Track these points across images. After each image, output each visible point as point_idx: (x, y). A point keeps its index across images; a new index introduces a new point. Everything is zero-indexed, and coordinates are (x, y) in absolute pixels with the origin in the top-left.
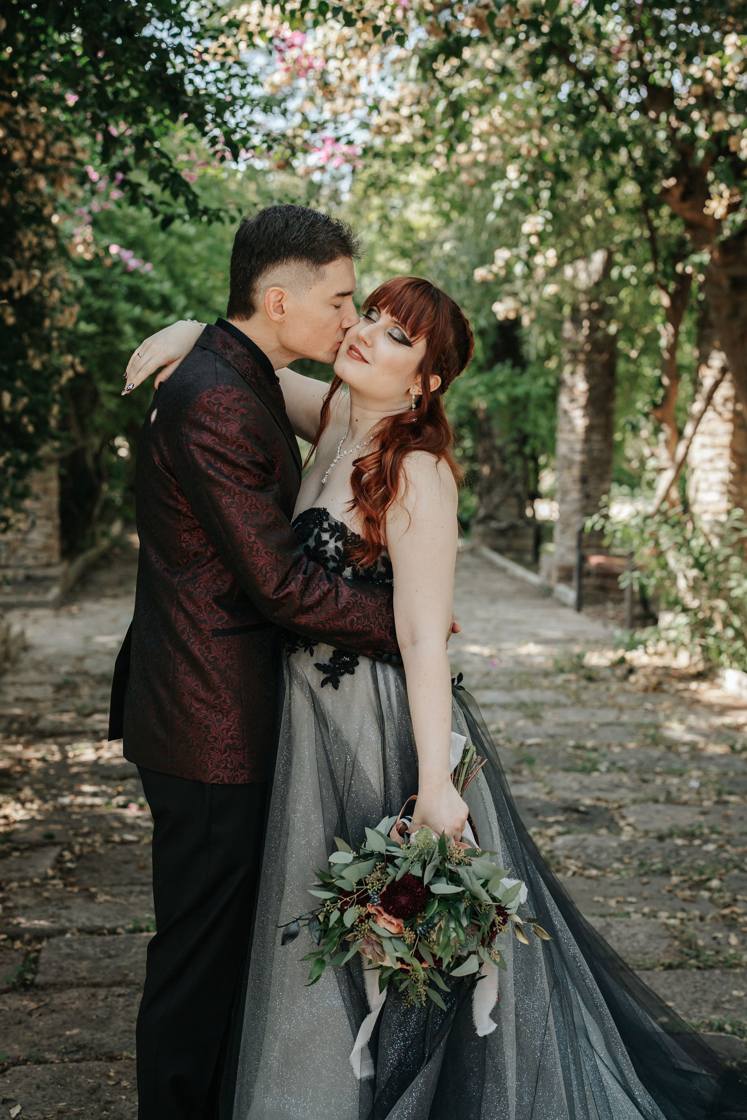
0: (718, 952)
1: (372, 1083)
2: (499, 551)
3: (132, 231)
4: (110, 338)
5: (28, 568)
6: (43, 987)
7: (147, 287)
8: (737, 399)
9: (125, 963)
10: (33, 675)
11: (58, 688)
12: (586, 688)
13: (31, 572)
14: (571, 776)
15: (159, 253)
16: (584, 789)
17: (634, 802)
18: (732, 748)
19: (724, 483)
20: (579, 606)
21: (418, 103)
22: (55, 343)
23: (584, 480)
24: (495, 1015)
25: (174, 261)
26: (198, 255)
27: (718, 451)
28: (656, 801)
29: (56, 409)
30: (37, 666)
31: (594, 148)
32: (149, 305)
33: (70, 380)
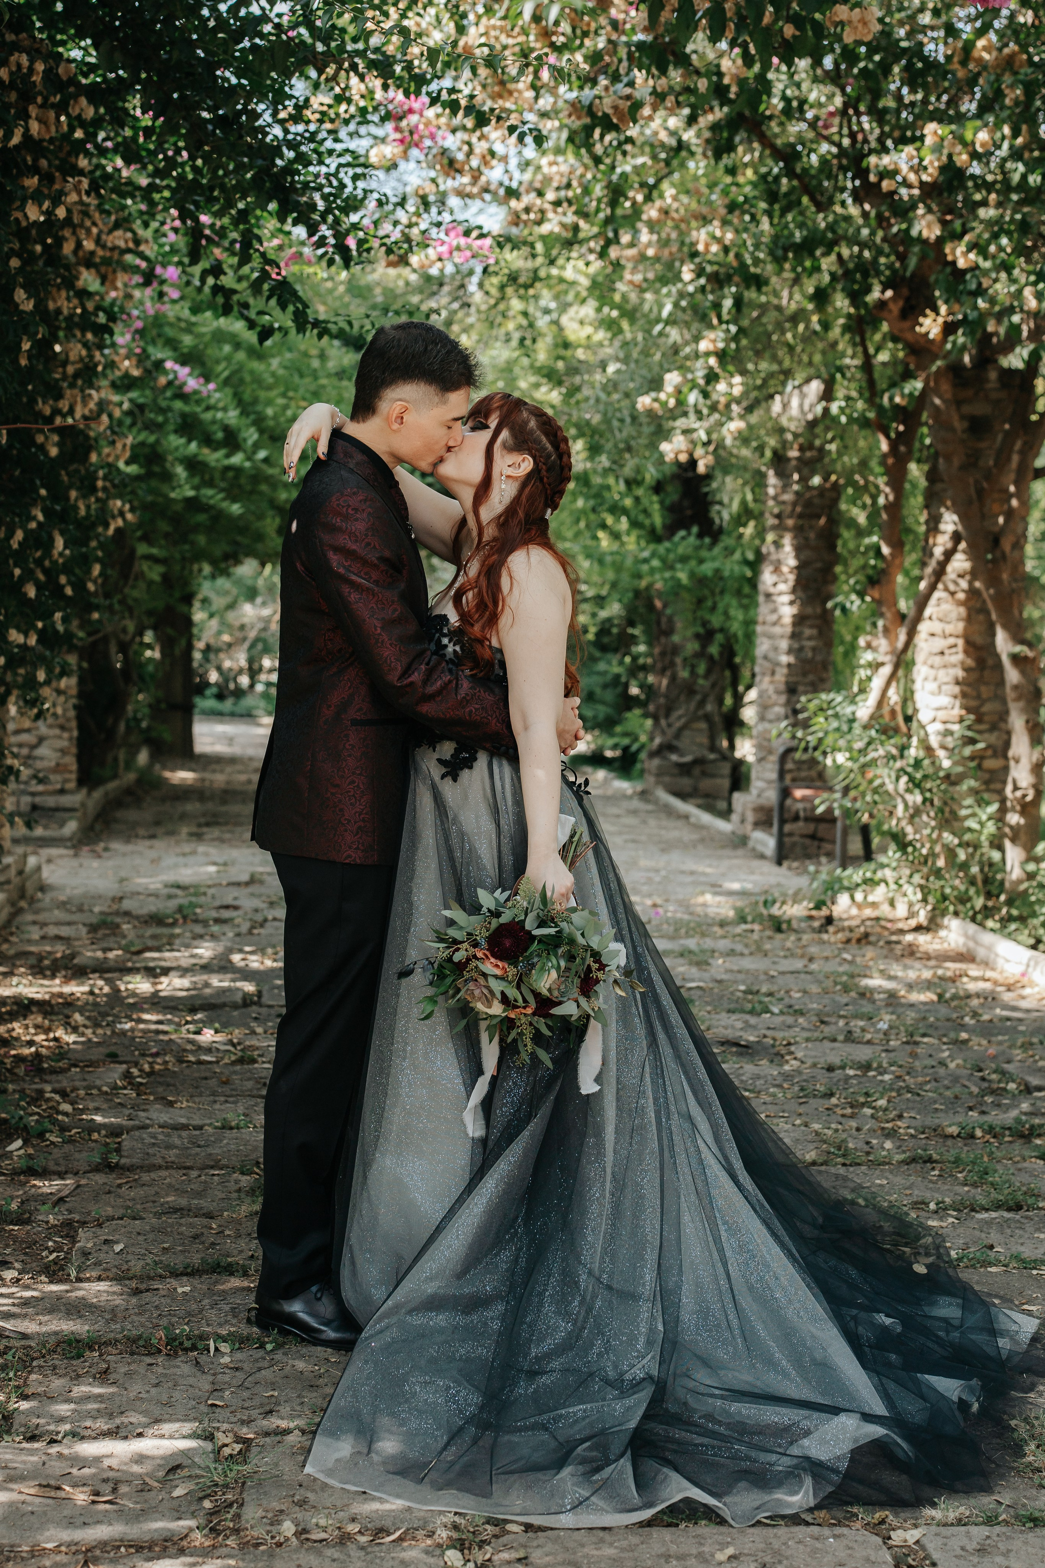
0: (868, 1153)
1: (484, 1141)
2: (682, 795)
3: (188, 340)
4: (154, 483)
5: (33, 794)
6: (131, 1169)
7: (208, 416)
8: (974, 574)
9: (217, 1151)
10: (58, 914)
11: (93, 928)
12: (770, 938)
13: (38, 800)
14: (734, 1017)
15: (223, 370)
16: (747, 1026)
17: (808, 1040)
18: (940, 996)
19: (958, 683)
20: (780, 858)
21: (569, 186)
22: (100, 484)
23: (792, 690)
24: (598, 1080)
25: (242, 381)
26: (273, 374)
27: (952, 641)
28: (834, 1040)
29: (96, 569)
30: (63, 905)
31: (786, 250)
32: (208, 441)
33: (118, 530)
